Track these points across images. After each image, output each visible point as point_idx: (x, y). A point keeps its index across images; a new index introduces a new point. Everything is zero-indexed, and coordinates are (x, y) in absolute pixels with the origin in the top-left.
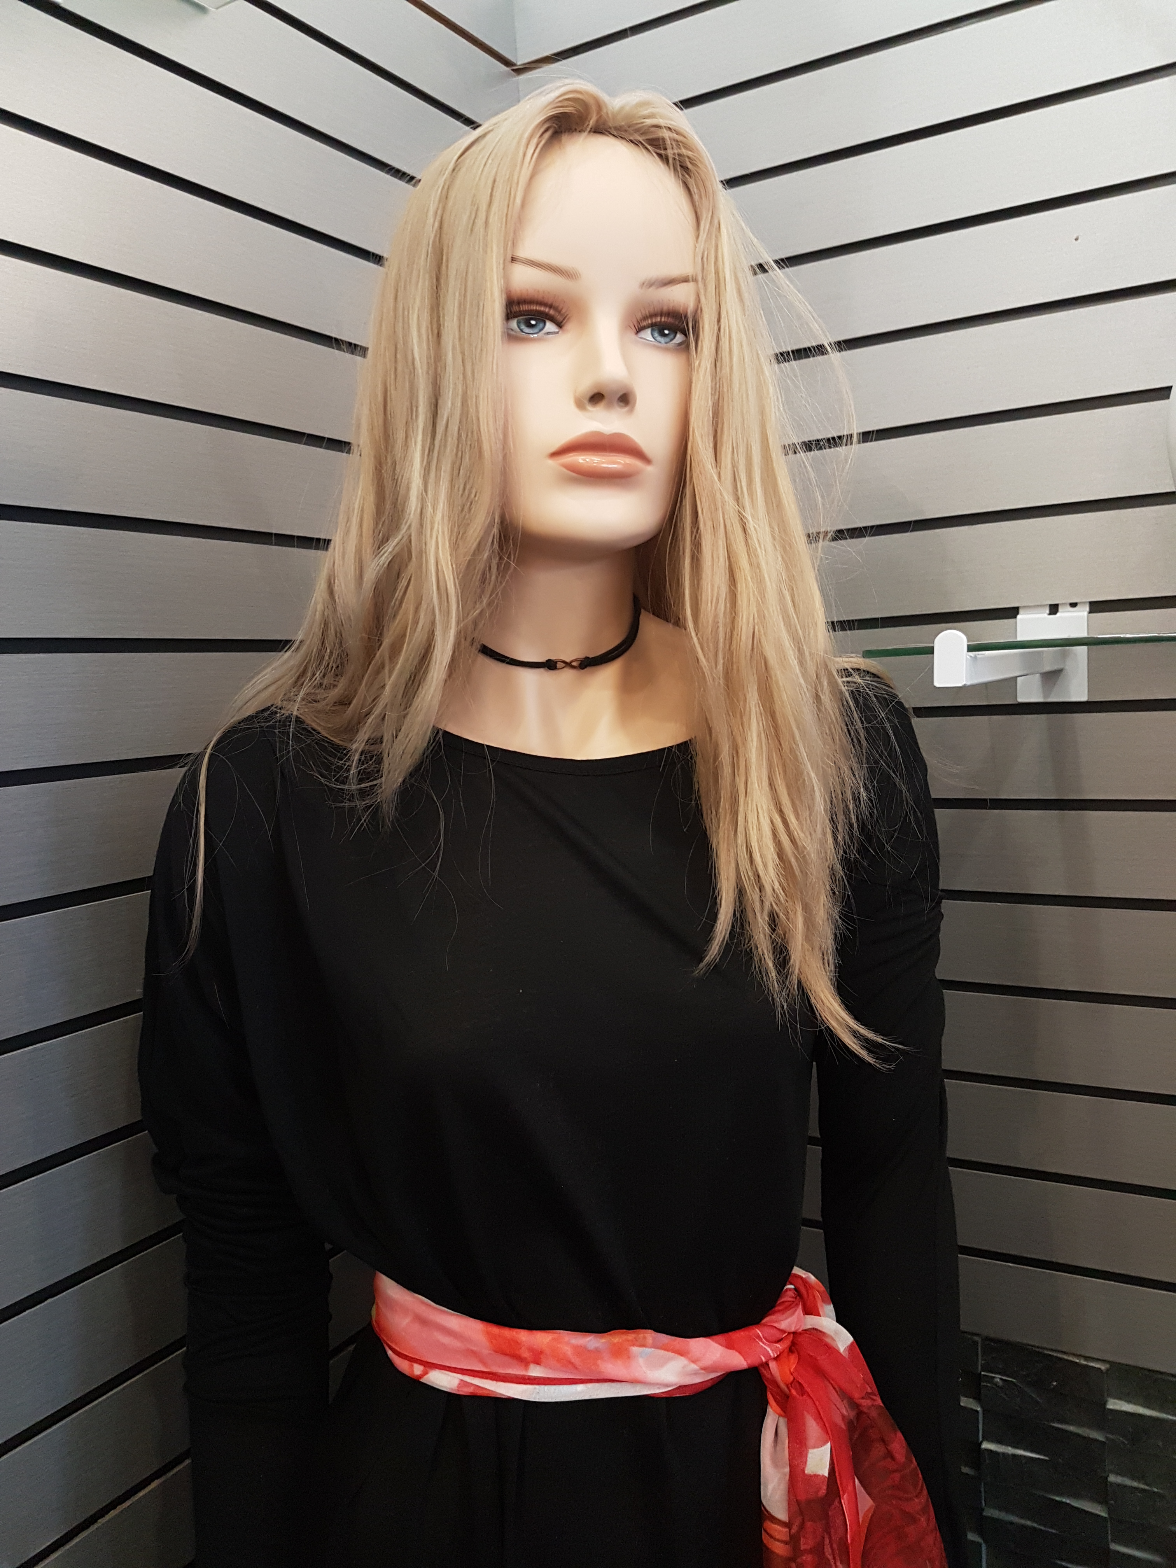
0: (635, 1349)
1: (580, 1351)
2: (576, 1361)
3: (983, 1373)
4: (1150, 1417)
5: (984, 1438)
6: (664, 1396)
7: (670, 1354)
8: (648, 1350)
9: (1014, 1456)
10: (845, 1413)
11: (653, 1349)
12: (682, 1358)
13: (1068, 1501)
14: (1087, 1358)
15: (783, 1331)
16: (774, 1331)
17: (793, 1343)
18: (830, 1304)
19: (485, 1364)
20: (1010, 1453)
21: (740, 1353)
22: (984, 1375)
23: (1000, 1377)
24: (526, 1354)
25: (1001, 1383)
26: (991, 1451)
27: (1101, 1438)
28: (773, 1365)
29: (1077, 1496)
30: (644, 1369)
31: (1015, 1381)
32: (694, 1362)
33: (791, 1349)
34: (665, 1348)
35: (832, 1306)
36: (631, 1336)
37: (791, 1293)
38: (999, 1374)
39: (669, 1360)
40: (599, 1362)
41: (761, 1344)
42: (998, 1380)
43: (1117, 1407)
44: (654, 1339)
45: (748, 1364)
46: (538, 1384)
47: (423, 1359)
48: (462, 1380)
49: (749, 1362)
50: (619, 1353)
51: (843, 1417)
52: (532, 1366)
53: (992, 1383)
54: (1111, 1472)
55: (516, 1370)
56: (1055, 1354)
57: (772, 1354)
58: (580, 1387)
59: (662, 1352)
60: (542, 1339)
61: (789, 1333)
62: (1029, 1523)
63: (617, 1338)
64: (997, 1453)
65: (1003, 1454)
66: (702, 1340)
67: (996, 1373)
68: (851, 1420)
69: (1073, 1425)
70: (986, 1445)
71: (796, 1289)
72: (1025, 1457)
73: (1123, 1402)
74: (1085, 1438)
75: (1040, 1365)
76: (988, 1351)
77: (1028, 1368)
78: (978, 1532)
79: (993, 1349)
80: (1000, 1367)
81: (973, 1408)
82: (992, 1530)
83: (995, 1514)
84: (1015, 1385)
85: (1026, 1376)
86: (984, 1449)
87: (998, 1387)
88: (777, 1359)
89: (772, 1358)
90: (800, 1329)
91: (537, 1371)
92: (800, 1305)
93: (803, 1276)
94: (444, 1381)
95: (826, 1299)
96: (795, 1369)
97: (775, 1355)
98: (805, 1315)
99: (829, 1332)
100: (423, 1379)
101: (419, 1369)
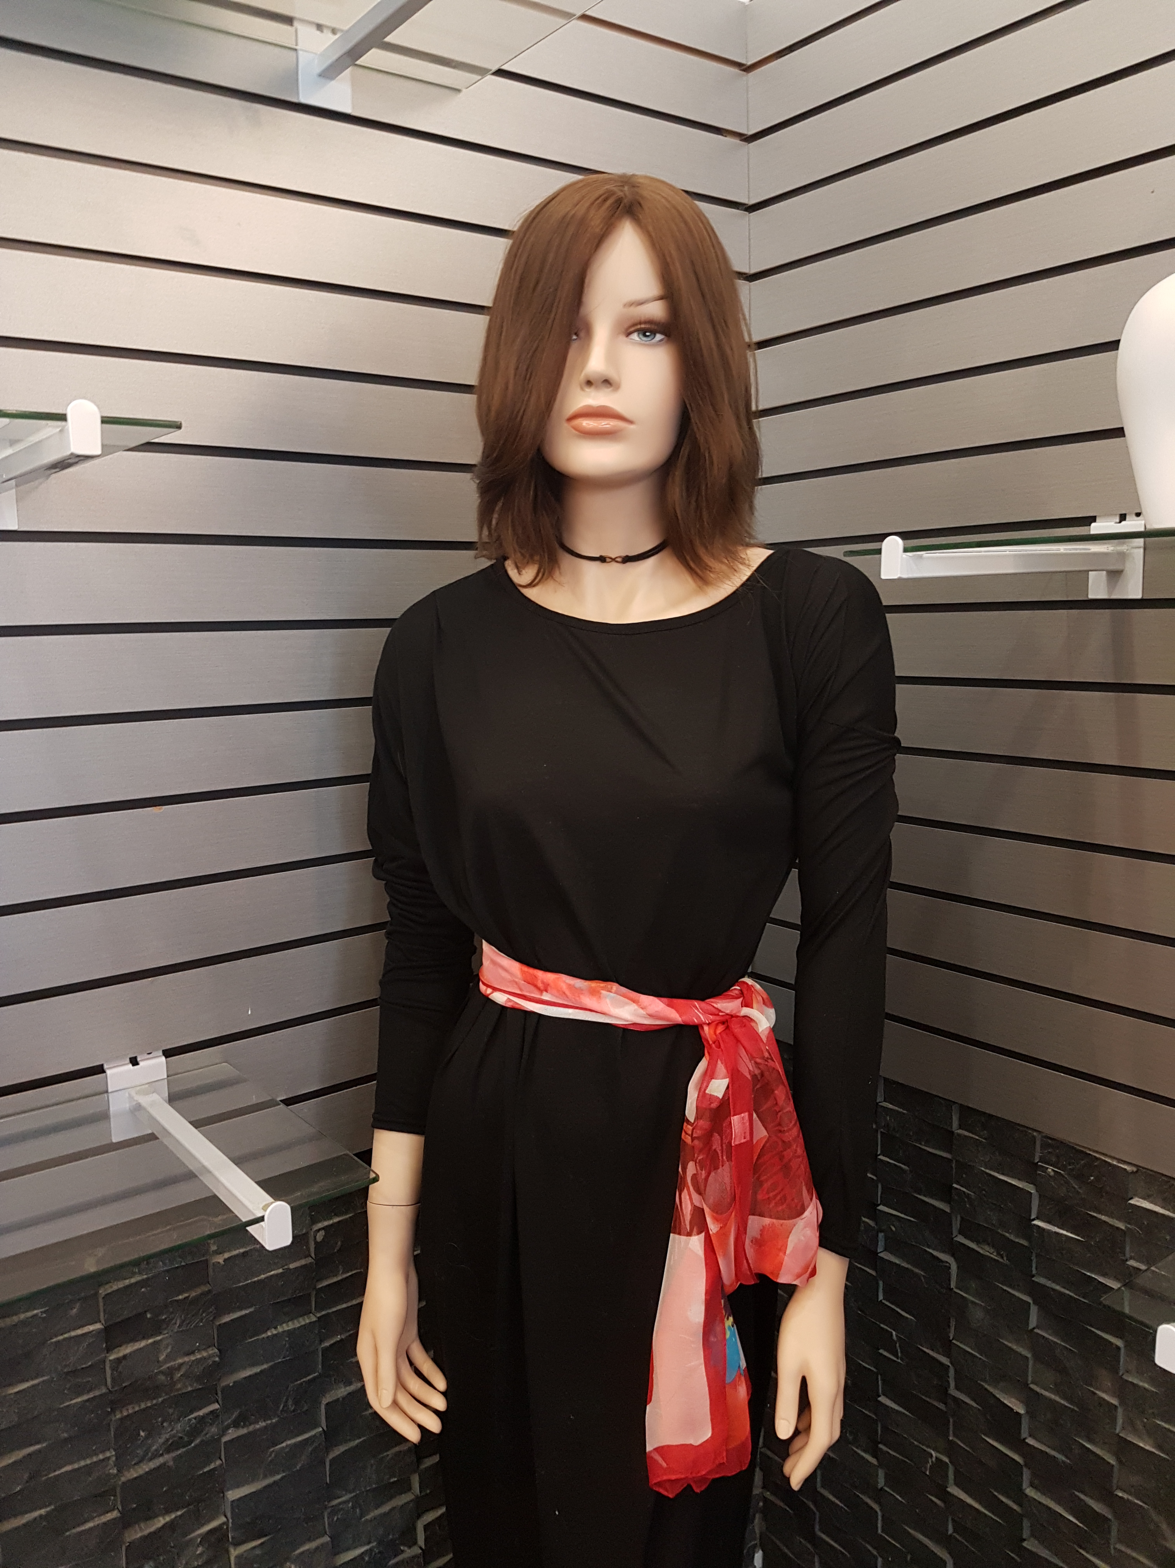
0: (604, 992)
1: (570, 987)
2: (567, 992)
3: (1039, 1164)
4: (1163, 1215)
5: (1037, 1218)
6: (622, 1026)
7: (626, 1000)
8: (611, 994)
9: (1055, 1233)
10: (751, 1068)
11: (615, 995)
12: (634, 1004)
14: (1120, 1161)
15: (720, 1011)
16: (711, 1007)
17: (727, 1021)
18: (772, 1008)
19: (521, 990)
20: (1053, 1230)
21: (676, 1010)
22: (1041, 1165)
23: (1051, 1168)
24: (540, 985)
25: (1052, 1174)
26: (1039, 1227)
27: (1121, 1226)
28: (706, 1028)
29: (1104, 1275)
30: (609, 1005)
31: (1062, 1172)
32: (642, 1008)
33: (723, 1023)
34: (624, 996)
35: (773, 1009)
36: (603, 984)
37: (737, 992)
38: (1051, 1166)
39: (627, 1004)
40: (581, 996)
41: (696, 1011)
42: (1050, 1170)
43: (1138, 1204)
44: (617, 988)
45: (683, 1021)
46: (547, 1005)
47: (492, 985)
48: (508, 998)
49: (684, 1018)
50: (594, 993)
51: (749, 1070)
52: (544, 993)
53: (1045, 1172)
54: (1131, 1258)
55: (536, 995)
56: (1094, 1154)
57: (703, 1020)
58: (570, 1011)
59: (622, 998)
60: (550, 977)
61: (727, 1014)
62: (1067, 1292)
63: (594, 984)
64: (1044, 1229)
65: (1049, 1230)
66: (651, 997)
67: (1048, 1165)
68: (755, 1075)
69: (1106, 1215)
70: (1036, 1222)
71: (741, 990)
72: (1066, 1236)
73: (1146, 1202)
74: (1112, 1226)
75: (1082, 1162)
76: (1044, 1146)
77: (1073, 1163)
78: (1029, 1294)
79: (1049, 1146)
80: (1054, 1160)
81: (1029, 1190)
82: (1041, 1295)
83: (1042, 1280)
84: (1064, 1177)
85: (1072, 1170)
86: (1034, 1225)
87: (1050, 1176)
88: (709, 1024)
89: (705, 1024)
90: (734, 1012)
91: (546, 997)
92: (741, 999)
93: (750, 984)
94: (500, 998)
95: (768, 1004)
96: (720, 1033)
97: (707, 1022)
98: (742, 1007)
99: (755, 1020)
100: (490, 997)
101: (489, 991)
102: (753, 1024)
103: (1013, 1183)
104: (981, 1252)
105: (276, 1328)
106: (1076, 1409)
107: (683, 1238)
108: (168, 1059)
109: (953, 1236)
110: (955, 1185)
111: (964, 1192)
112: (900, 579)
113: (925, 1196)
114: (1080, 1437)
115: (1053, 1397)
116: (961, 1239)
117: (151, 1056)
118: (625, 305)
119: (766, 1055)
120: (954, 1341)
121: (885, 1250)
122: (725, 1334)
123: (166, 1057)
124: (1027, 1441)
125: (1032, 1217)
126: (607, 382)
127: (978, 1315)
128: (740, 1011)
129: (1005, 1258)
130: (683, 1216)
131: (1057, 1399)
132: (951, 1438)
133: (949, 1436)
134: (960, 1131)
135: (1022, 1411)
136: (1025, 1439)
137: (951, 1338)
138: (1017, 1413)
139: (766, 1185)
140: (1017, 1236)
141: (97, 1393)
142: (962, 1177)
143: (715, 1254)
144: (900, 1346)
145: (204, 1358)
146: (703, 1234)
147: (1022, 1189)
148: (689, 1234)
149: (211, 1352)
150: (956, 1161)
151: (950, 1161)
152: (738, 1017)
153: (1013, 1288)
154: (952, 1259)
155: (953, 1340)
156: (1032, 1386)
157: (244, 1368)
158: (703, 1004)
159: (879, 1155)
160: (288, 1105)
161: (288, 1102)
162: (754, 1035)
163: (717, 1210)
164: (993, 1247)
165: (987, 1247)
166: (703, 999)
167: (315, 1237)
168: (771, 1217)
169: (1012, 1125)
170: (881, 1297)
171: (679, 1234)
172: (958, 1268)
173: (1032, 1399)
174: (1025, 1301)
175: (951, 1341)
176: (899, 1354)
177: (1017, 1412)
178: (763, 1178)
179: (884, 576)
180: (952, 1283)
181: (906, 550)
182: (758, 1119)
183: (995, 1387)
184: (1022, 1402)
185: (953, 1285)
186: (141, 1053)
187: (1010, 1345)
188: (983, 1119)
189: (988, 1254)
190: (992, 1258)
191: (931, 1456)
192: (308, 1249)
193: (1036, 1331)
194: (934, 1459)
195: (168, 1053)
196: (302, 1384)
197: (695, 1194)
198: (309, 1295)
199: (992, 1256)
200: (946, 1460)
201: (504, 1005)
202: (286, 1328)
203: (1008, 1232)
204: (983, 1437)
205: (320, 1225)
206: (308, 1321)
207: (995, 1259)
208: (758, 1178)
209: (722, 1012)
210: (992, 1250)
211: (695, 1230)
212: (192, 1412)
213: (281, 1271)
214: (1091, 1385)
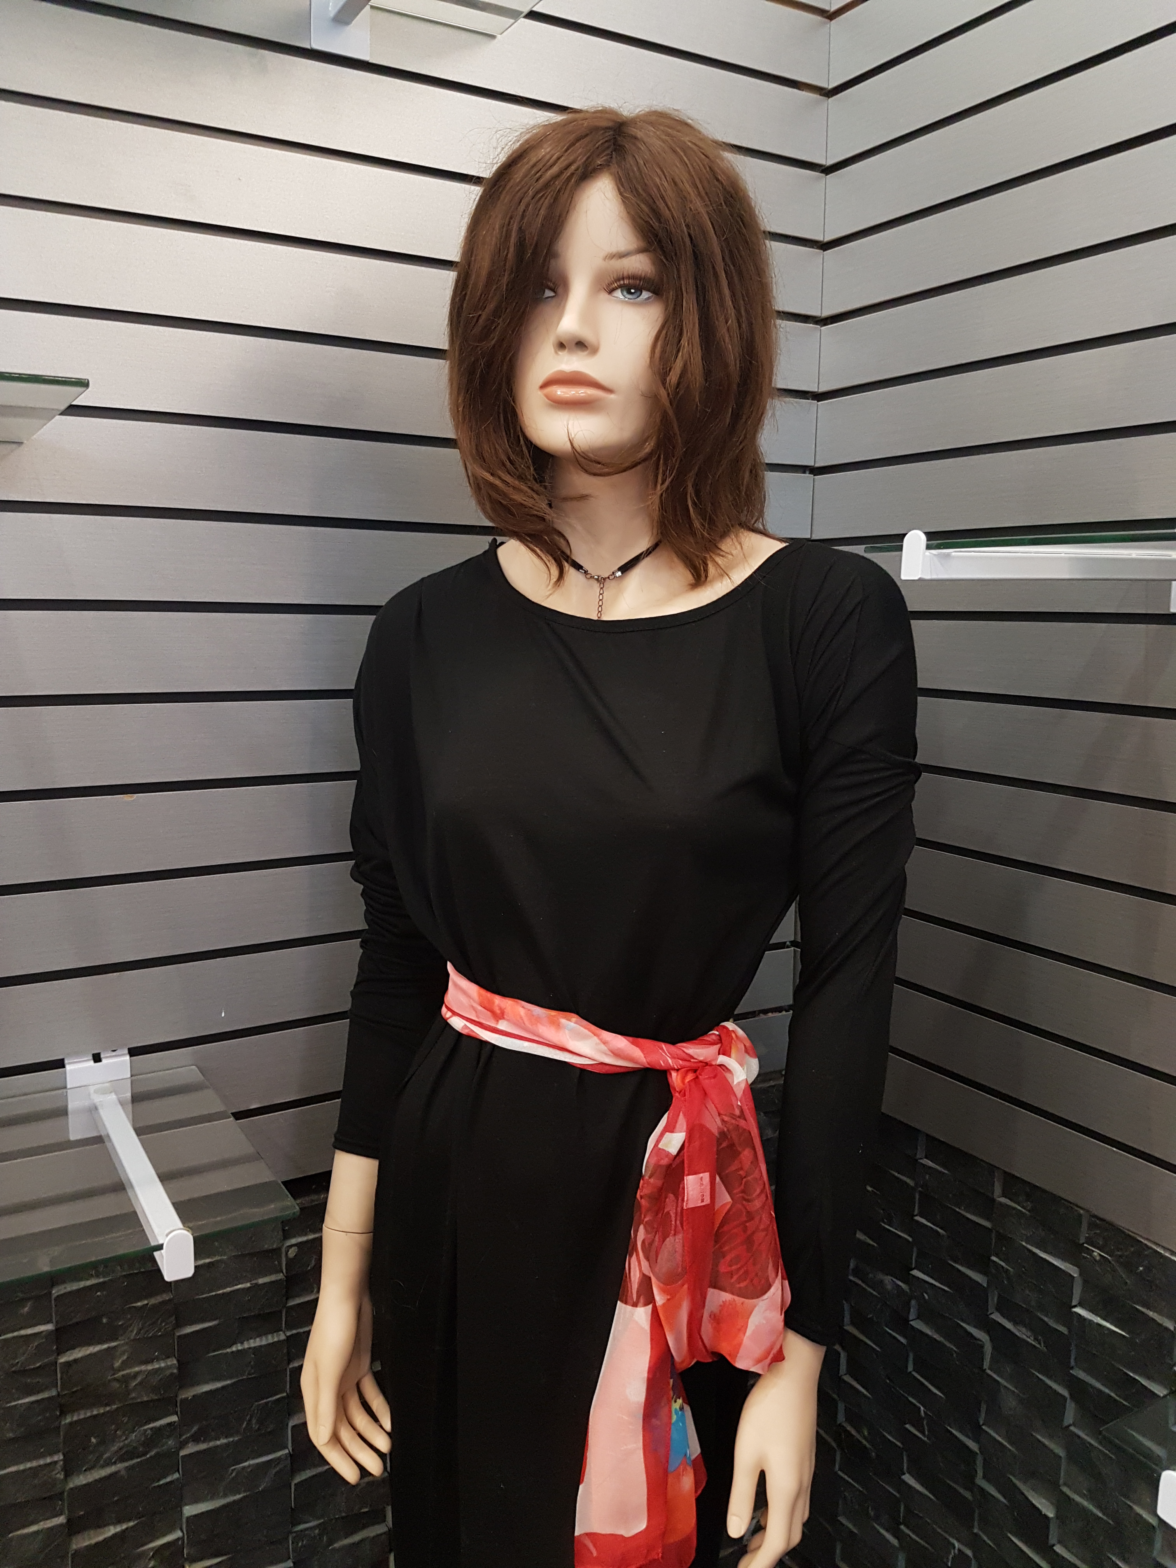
0: (563, 1023)
2: (526, 1022)
3: (1085, 1245)
5: (1081, 1304)
8: (571, 1026)
9: (1097, 1323)
11: (575, 1025)
12: (596, 1038)
13: (1139, 1379)
15: (692, 1057)
16: (682, 1052)
18: (755, 1057)
19: (478, 1017)
20: (1095, 1321)
21: (642, 1052)
22: (1086, 1247)
23: (1098, 1251)
24: (496, 1012)
25: (1098, 1258)
26: (1080, 1315)
27: (1171, 1327)
28: (674, 1074)
29: (1149, 1378)
31: (1109, 1258)
32: (606, 1046)
34: (585, 1028)
35: (757, 1059)
37: (714, 1037)
38: (1098, 1249)
39: (588, 1037)
40: (540, 1026)
41: (664, 1055)
42: (1096, 1254)
44: (576, 1021)
45: (649, 1064)
46: (503, 1035)
47: (452, 1008)
48: (465, 1025)
49: (650, 1060)
52: (500, 1021)
53: (1091, 1255)
56: (1146, 1242)
57: (671, 1064)
59: (583, 1029)
60: (507, 1003)
61: (701, 1062)
62: (1107, 1391)
63: (552, 1014)
64: (1085, 1319)
65: (1090, 1321)
66: (615, 1035)
67: (1094, 1247)
69: (1154, 1312)
70: (1078, 1310)
71: (719, 1035)
72: (1108, 1329)
74: (1160, 1325)
75: (1132, 1249)
76: (1092, 1226)
77: (1121, 1249)
78: (1068, 1387)
79: (1097, 1226)
80: (1101, 1243)
81: (1072, 1274)
82: (1078, 1389)
83: (1081, 1375)
84: (1110, 1262)
85: (1120, 1256)
86: (1075, 1313)
87: (1095, 1260)
88: (678, 1070)
89: (674, 1069)
90: (708, 1060)
91: (502, 1025)
92: (719, 1046)
93: (731, 1029)
94: (457, 1023)
95: (751, 1053)
96: (688, 1082)
97: (676, 1067)
98: (719, 1054)
99: (732, 1070)
100: (449, 1021)
101: (449, 1014)
102: (728, 1075)
103: (1055, 1263)
104: (1018, 1334)
105: (242, 1343)
106: (1111, 1522)
107: (629, 1308)
108: (133, 1058)
109: (989, 1313)
110: (994, 1258)
111: (1003, 1267)
112: (920, 580)
113: (962, 1265)
114: (1114, 1554)
115: (1085, 1503)
116: (997, 1317)
117: (114, 1053)
118: (605, 259)
119: (737, 1112)
120: (984, 1427)
121: (918, 1318)
122: (670, 1418)
123: (131, 1056)
124: (1055, 1548)
125: (1074, 1304)
126: (581, 345)
127: (1010, 1403)
128: (717, 1059)
129: (1042, 1346)
130: (631, 1284)
131: (1091, 1507)
132: (975, 1531)
133: (973, 1527)
134: (1003, 1200)
135: (1051, 1515)
136: (1054, 1545)
137: (981, 1423)
138: (1046, 1516)
139: (728, 1258)
140: (1057, 1321)
141: (45, 1395)
142: (1002, 1250)
143: (663, 1330)
144: (927, 1424)
145: (159, 1369)
146: (650, 1306)
147: (1064, 1271)
148: (635, 1305)
149: (169, 1363)
150: (997, 1232)
151: (990, 1230)
152: (711, 1065)
153: (1050, 1378)
154: (987, 1338)
155: (983, 1425)
156: (1065, 1489)
157: (206, 1382)
158: (672, 1048)
159: (916, 1215)
160: (237, 1119)
161: (238, 1116)
162: (727, 1088)
163: (669, 1282)
164: (1031, 1330)
165: (1024, 1330)
166: (674, 1043)
167: (287, 1254)
168: (733, 1294)
169: (1057, 1199)
170: (910, 1369)
171: (626, 1303)
172: (994, 1348)
173: (1063, 1503)
174: (1061, 1395)
175: (980, 1426)
176: (927, 1433)
177: (1044, 1515)
178: (726, 1248)
179: (903, 577)
180: (985, 1363)
181: (928, 547)
182: (721, 1183)
183: (1025, 1483)
184: (1052, 1503)
185: (986, 1365)
186: (105, 1050)
187: (1043, 1440)
188: (1028, 1190)
189: (1024, 1337)
190: (1028, 1342)
191: (954, 1547)
192: (280, 1264)
193: (1072, 1428)
194: (956, 1551)
195: (133, 1052)
196: (267, 1403)
197: (645, 1260)
198: (281, 1312)
199: (1029, 1340)
200: (969, 1553)
201: (460, 1031)
202: (253, 1345)
203: (1047, 1316)
204: (1009, 1535)
205: (294, 1241)
206: (276, 1339)
207: (1031, 1344)
208: (721, 1247)
209: (693, 1058)
210: (1029, 1334)
211: (642, 1300)
212: (146, 1423)
213: (248, 1285)
214: (1128, 1498)
